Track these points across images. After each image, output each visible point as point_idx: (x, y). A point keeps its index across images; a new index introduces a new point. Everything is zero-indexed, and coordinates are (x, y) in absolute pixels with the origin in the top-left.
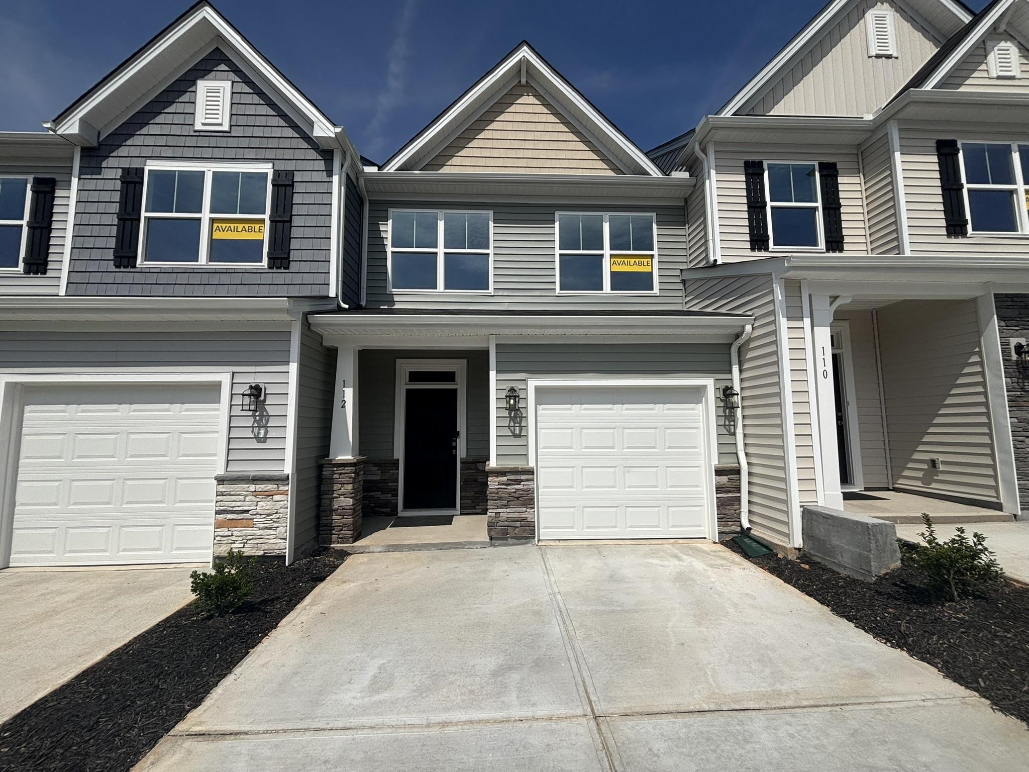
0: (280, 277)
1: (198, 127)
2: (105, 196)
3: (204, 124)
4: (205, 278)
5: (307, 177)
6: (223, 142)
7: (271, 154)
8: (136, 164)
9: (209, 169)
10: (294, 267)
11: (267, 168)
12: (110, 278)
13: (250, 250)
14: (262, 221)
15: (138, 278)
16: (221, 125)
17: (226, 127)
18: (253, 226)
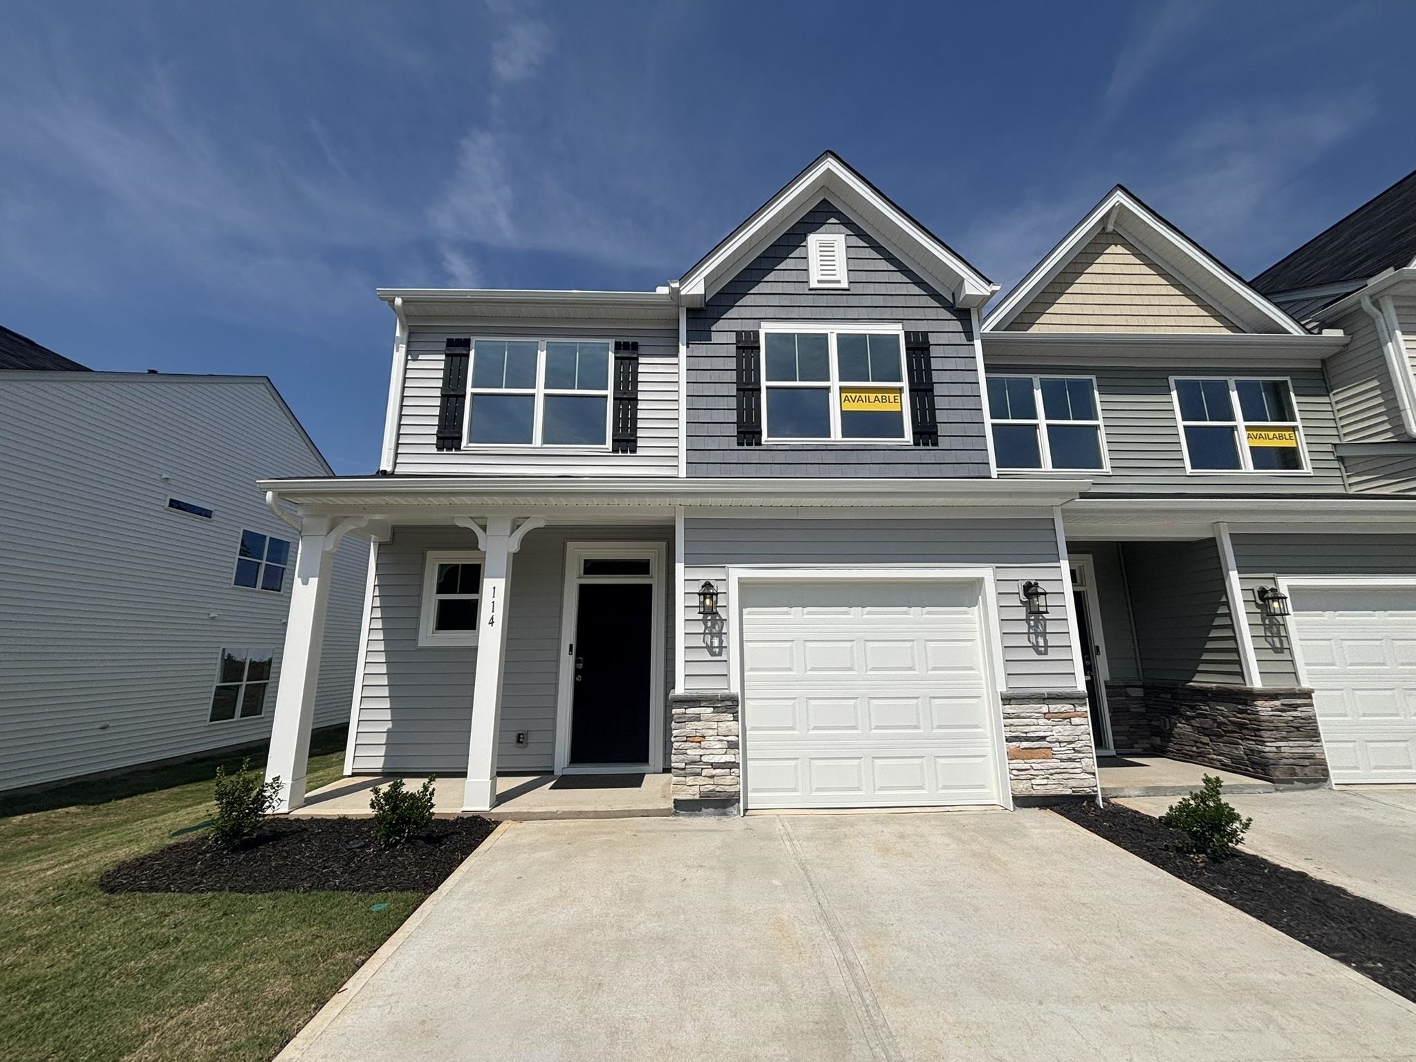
0: (928, 455)
1: (814, 284)
2: (719, 363)
3: (819, 282)
4: (841, 457)
5: (944, 339)
6: (843, 301)
7: (899, 313)
8: (748, 326)
9: (833, 331)
10: (943, 443)
11: (896, 329)
12: (733, 457)
13: (887, 424)
14: (900, 390)
15: (766, 457)
16: (839, 282)
17: (845, 285)
18: (887, 395)
